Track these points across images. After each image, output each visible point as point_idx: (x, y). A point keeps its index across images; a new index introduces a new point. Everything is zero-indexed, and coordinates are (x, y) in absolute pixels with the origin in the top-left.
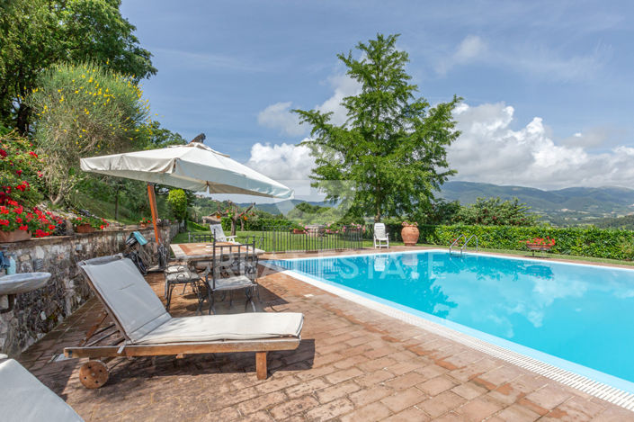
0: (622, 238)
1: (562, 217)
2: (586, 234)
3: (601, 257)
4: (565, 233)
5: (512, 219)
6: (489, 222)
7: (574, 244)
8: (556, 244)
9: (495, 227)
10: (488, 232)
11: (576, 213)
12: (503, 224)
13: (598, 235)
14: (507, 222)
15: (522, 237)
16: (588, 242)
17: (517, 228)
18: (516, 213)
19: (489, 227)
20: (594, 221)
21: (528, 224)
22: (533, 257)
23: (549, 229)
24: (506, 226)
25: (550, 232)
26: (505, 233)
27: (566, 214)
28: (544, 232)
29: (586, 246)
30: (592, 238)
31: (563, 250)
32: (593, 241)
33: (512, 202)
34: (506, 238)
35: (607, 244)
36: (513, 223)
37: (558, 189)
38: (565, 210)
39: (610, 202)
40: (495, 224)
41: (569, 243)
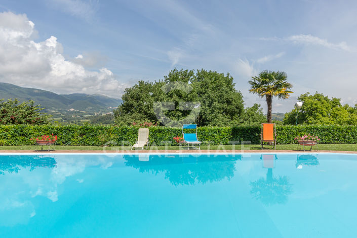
0: (100, 131)
1: (70, 115)
2: (80, 130)
3: (89, 145)
4: (67, 129)
5: (28, 118)
6: (8, 121)
7: (73, 137)
8: (61, 138)
9: (12, 126)
10: (6, 130)
11: (79, 112)
12: (21, 123)
13: (87, 130)
14: (23, 121)
15: (36, 134)
16: (81, 135)
17: (32, 126)
18: (32, 113)
19: (7, 126)
20: (90, 117)
21: (42, 123)
22: (42, 151)
23: (57, 126)
24: (22, 125)
25: (57, 129)
26: (21, 131)
27: (72, 113)
28: (52, 129)
29: (80, 138)
30: (85, 132)
31: (66, 142)
32: (84, 134)
33: (29, 104)
34: (23, 135)
35: (92, 136)
36: (29, 122)
37: (68, 94)
38: (72, 110)
39: (98, 105)
40: (13, 123)
41: (70, 137)
